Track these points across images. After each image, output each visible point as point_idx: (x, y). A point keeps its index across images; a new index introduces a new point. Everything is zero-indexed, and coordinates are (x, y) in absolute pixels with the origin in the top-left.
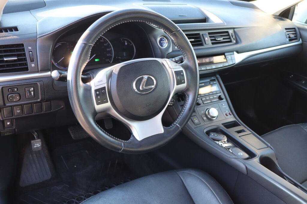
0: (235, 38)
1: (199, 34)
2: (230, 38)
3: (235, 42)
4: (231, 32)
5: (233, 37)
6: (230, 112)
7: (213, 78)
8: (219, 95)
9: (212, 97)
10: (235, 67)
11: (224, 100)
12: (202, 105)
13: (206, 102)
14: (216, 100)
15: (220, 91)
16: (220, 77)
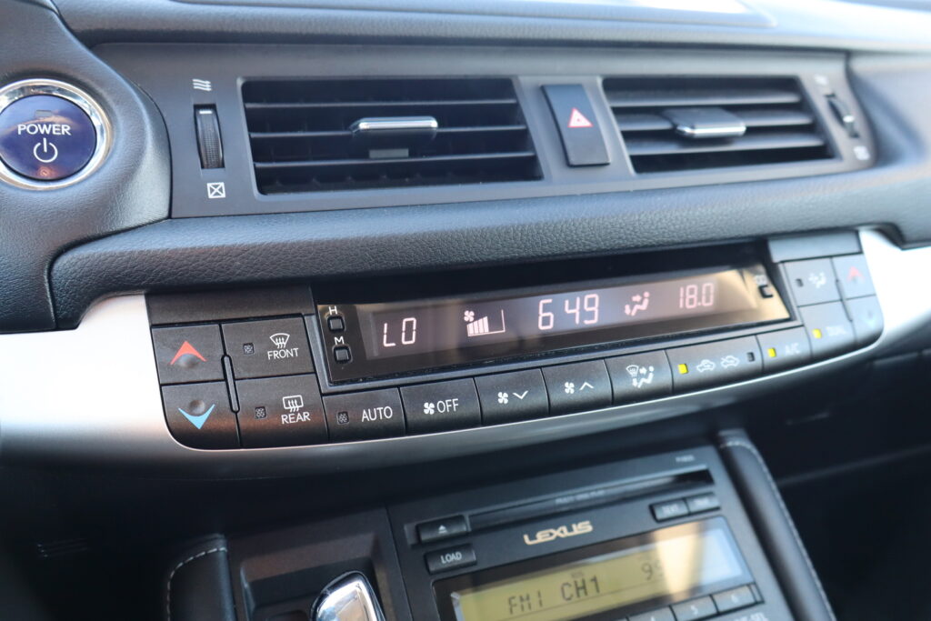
0: (860, 127)
1: (504, 86)
2: (813, 128)
3: (862, 153)
4: (821, 80)
5: (848, 119)
7: (688, 462)
10: (878, 363)
15: (755, 583)
16: (755, 451)
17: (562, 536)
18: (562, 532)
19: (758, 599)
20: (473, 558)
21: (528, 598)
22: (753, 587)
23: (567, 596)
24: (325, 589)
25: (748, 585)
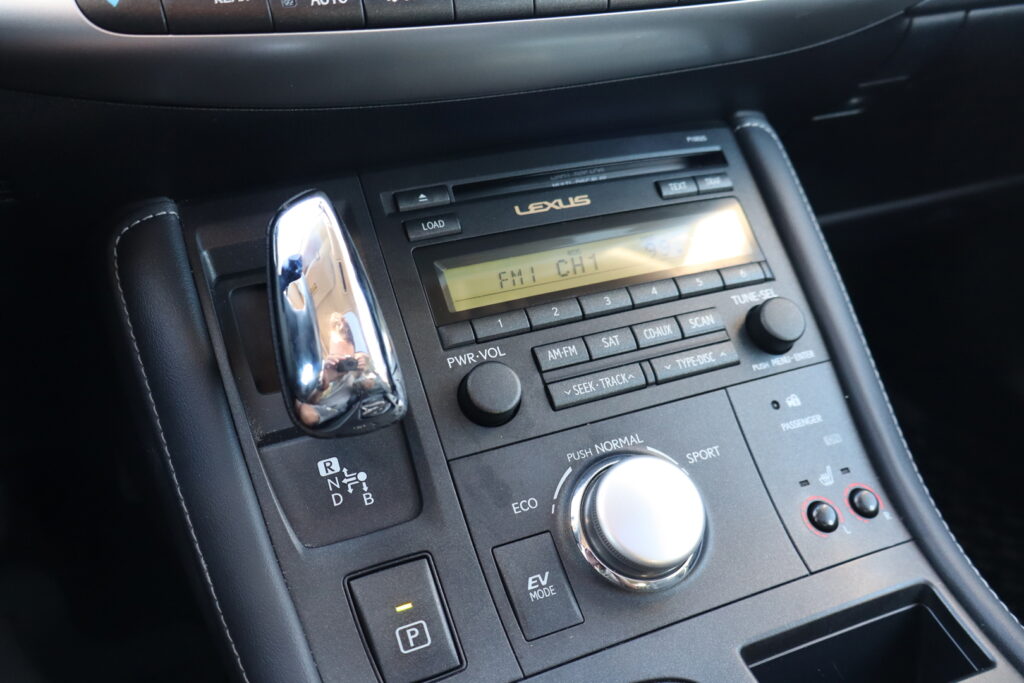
6: (863, 477)
7: (699, 142)
8: (748, 298)
9: (667, 331)
11: (809, 351)
12: (538, 416)
13: (583, 388)
14: (705, 358)
15: (766, 261)
16: (775, 136)
17: (557, 208)
18: (557, 204)
19: (769, 276)
20: (456, 227)
21: (520, 273)
22: (764, 266)
23: (563, 272)
24: (285, 204)
25: (759, 263)
